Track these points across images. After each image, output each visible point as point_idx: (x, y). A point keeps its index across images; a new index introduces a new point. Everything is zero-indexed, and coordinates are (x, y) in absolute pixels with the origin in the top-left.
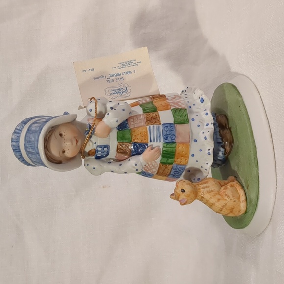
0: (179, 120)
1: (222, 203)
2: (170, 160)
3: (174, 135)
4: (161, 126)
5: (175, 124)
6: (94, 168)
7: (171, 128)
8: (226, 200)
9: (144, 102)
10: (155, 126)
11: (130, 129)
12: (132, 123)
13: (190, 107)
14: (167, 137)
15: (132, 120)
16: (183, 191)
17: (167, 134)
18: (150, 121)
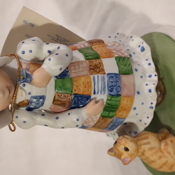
0: (124, 70)
1: (163, 160)
2: (111, 114)
3: (119, 87)
4: (105, 75)
5: (120, 74)
6: (25, 122)
7: (117, 79)
8: (167, 157)
9: (82, 46)
10: (100, 75)
11: (71, 78)
12: (73, 71)
13: (131, 56)
14: (112, 89)
15: (72, 68)
16: (127, 149)
17: (112, 86)
18: (93, 69)
